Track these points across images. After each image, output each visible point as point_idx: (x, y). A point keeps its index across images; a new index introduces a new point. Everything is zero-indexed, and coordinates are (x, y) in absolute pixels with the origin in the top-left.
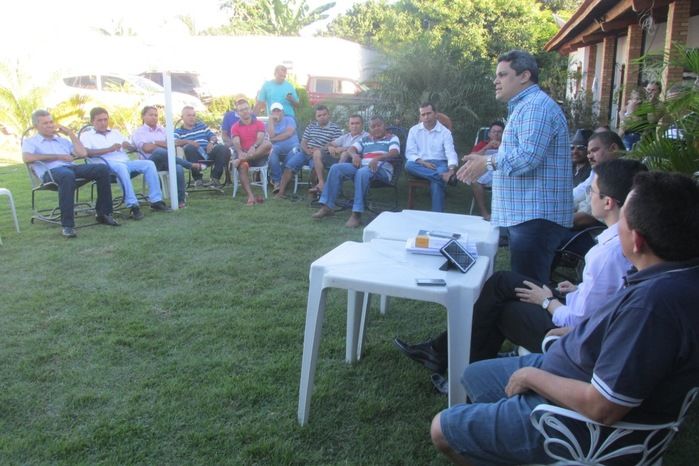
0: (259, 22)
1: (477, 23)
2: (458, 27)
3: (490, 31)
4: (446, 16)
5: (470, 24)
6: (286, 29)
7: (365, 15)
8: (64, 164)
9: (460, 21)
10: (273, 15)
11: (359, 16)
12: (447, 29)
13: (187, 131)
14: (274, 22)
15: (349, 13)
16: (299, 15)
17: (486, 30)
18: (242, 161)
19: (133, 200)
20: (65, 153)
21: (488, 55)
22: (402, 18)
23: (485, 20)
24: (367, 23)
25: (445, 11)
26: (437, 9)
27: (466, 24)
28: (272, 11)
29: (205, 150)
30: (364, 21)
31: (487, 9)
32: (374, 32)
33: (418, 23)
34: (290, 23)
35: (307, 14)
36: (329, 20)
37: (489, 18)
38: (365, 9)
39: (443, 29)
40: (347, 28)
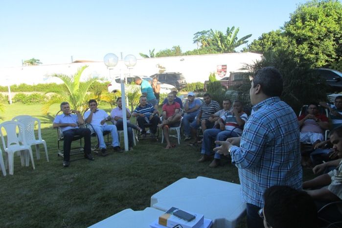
0: (212, 47)
1: (330, 39)
2: (317, 42)
3: (338, 43)
4: (310, 37)
5: (325, 40)
6: (226, 49)
7: (268, 39)
8: (72, 128)
9: (319, 38)
10: (219, 43)
11: (265, 40)
12: (312, 44)
13: (142, 108)
14: (220, 46)
15: (260, 39)
16: (233, 42)
17: (335, 42)
18: (164, 125)
19: (103, 145)
20: (73, 122)
21: (337, 56)
22: (285, 39)
23: (334, 37)
24: (269, 43)
25: (310, 34)
26: (305, 33)
27: (322, 40)
28: (219, 41)
29: (149, 118)
30: (268, 42)
31: (335, 31)
32: (273, 47)
33: (294, 42)
34: (228, 46)
35: (237, 41)
36: (249, 43)
37: (336, 36)
38: (268, 36)
39: (308, 43)
40: (259, 46)
